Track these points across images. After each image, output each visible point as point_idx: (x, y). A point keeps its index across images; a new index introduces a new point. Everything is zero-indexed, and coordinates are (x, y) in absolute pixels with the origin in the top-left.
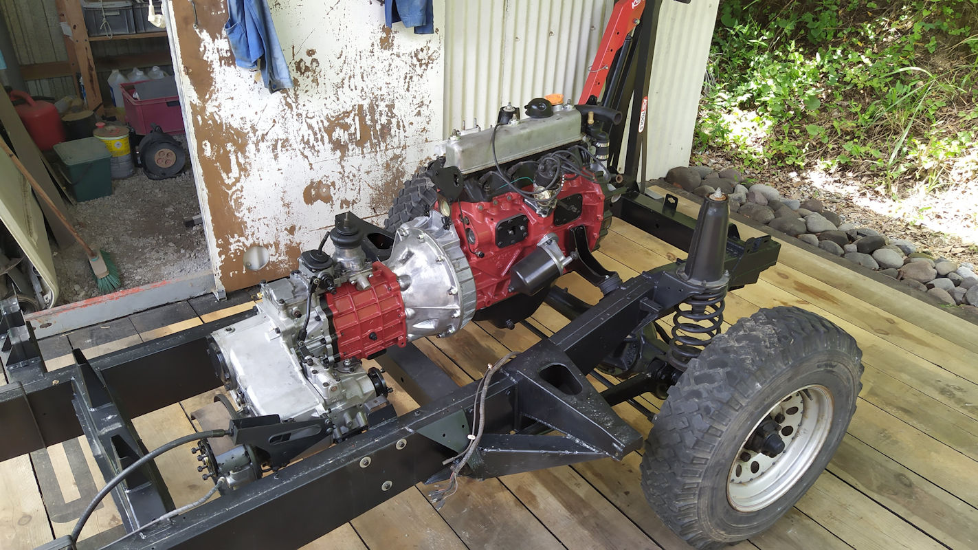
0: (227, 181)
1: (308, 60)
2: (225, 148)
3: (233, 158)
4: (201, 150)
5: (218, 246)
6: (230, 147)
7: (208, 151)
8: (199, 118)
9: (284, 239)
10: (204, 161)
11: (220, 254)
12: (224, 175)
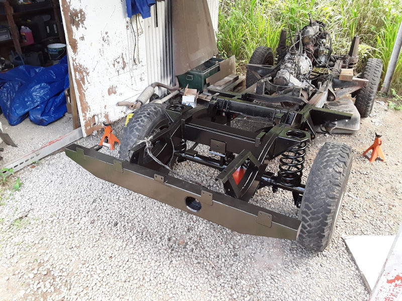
0: (84, 89)
1: (106, 36)
2: (83, 75)
3: (85, 78)
4: (76, 76)
5: (83, 116)
6: (84, 74)
7: (78, 77)
8: (74, 63)
9: (103, 111)
10: (77, 81)
11: (84, 120)
12: (83, 86)
